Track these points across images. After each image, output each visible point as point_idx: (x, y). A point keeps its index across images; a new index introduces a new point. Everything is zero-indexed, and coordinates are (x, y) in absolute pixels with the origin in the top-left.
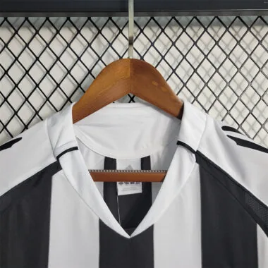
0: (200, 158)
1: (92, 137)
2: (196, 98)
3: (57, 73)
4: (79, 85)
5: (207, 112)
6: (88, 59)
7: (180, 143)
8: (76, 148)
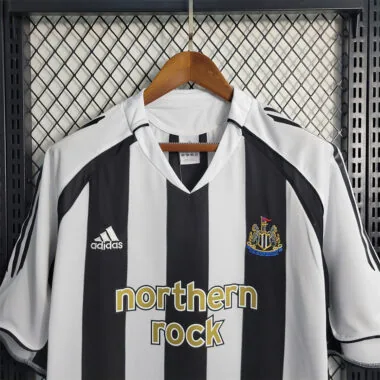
0: (246, 132)
1: (159, 118)
2: (246, 86)
3: (127, 64)
4: (146, 75)
5: (255, 97)
6: (154, 52)
7: (230, 121)
8: (147, 125)
